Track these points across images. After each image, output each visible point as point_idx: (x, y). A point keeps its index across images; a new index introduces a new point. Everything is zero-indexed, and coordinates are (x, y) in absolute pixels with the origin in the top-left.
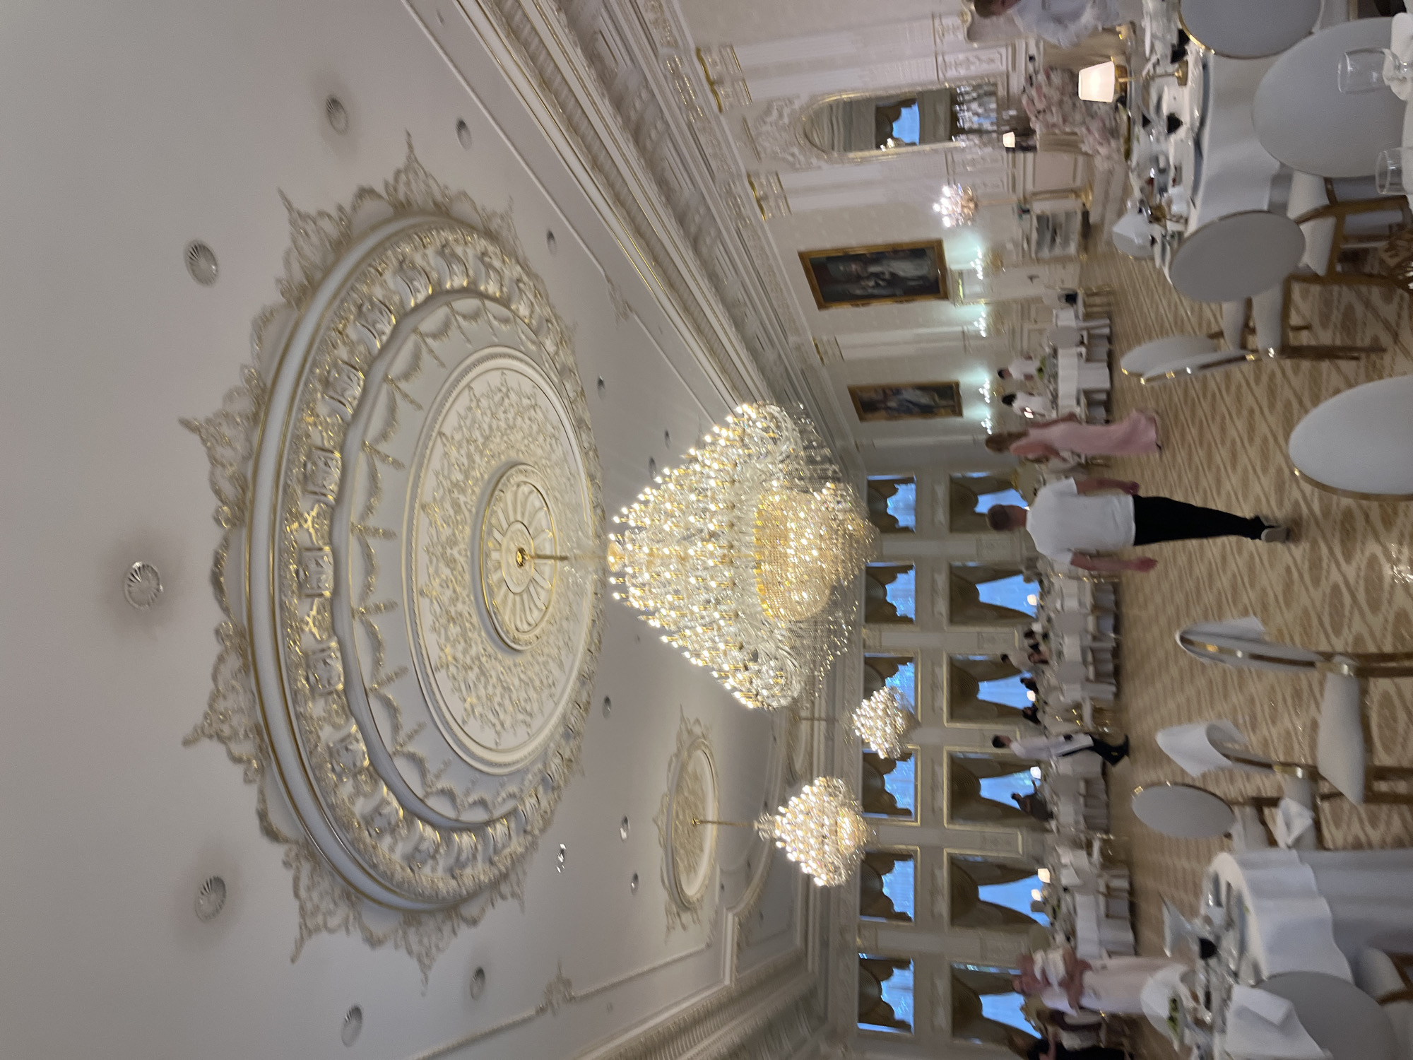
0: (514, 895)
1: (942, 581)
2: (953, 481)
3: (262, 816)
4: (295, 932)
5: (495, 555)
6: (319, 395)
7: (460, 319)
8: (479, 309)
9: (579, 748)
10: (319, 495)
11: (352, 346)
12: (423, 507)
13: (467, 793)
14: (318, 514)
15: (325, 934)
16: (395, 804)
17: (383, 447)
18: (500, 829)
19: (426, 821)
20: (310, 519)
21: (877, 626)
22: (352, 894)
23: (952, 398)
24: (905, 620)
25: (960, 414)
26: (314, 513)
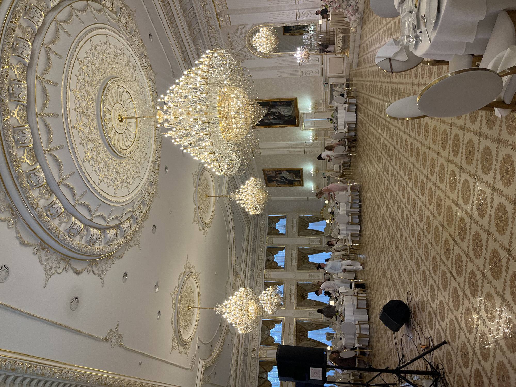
0: (135, 244)
1: (295, 253)
2: (299, 217)
3: (19, 238)
4: (44, 278)
5: (108, 116)
6: (10, 54)
7: (76, 11)
8: (86, 5)
9: (156, 188)
10: (19, 102)
11: (23, 29)
12: (71, 90)
13: (110, 215)
14: (20, 110)
15: (56, 275)
16: (79, 223)
17: (46, 77)
18: (126, 224)
19: (94, 227)
20: (16, 113)
21: (270, 270)
22: (66, 258)
23: (300, 177)
24: (281, 268)
25: (303, 185)
26: (17, 110)
